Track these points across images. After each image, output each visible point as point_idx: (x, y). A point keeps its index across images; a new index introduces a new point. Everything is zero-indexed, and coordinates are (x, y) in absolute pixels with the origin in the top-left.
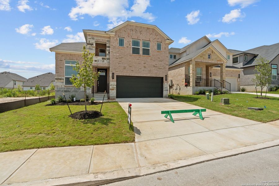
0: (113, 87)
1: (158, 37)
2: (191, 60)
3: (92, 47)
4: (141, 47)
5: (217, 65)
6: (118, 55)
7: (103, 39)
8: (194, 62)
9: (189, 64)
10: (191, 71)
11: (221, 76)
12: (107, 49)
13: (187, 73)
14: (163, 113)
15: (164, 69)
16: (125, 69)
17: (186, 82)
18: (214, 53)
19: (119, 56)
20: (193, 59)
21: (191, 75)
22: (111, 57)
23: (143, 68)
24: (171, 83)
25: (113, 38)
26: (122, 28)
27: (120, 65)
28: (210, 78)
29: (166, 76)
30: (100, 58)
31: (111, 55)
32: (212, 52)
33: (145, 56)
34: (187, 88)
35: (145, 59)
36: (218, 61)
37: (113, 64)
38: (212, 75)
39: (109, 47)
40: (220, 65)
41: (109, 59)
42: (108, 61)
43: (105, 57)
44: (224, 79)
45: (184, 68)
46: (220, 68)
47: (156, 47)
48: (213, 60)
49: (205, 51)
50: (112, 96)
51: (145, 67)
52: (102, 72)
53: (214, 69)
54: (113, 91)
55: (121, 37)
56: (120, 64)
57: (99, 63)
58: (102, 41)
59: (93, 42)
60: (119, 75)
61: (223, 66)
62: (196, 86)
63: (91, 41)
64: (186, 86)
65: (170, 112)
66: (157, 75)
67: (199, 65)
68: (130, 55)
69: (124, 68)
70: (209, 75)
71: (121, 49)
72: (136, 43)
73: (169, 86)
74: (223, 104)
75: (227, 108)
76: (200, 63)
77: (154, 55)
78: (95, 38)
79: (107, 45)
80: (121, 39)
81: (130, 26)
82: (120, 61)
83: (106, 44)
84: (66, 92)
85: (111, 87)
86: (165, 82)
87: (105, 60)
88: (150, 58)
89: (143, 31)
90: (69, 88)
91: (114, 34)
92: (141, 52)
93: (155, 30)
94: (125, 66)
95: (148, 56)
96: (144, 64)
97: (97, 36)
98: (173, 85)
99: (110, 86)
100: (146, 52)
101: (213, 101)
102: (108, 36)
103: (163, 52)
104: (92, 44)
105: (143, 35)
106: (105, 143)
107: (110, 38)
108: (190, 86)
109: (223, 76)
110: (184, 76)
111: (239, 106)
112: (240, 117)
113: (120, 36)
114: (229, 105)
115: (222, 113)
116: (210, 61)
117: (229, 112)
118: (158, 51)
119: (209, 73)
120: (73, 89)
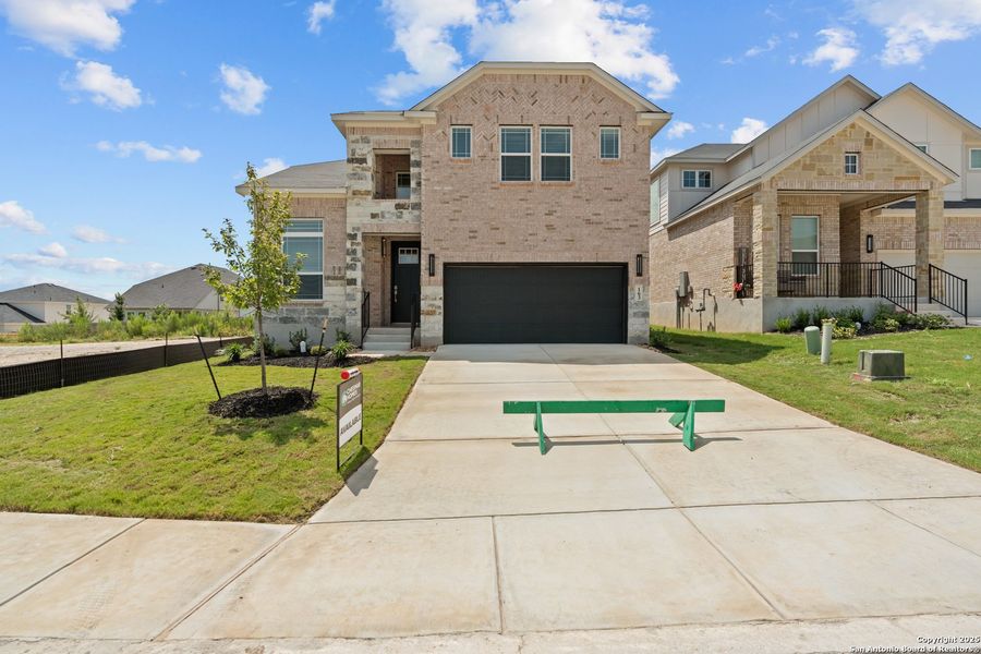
0: (432, 305)
1: (603, 107)
2: (757, 188)
3: (363, 169)
4: (536, 155)
5: (900, 200)
6: (450, 188)
7: (399, 138)
8: (769, 196)
9: (750, 204)
10: (757, 234)
11: (921, 249)
12: (413, 170)
13: (744, 243)
14: (509, 408)
15: (633, 229)
16: (475, 237)
17: (738, 280)
18: (880, 145)
19: (451, 192)
20: (765, 180)
21: (757, 249)
22: (423, 198)
23: (543, 233)
24: (683, 286)
25: (432, 129)
26: (465, 89)
27: (455, 224)
28: (865, 257)
29: (638, 256)
30: (388, 205)
31: (423, 192)
32: (869, 142)
33: (550, 185)
34: (742, 302)
35: (553, 195)
36: (897, 178)
37: (431, 223)
38: (877, 245)
39: (418, 164)
40: (913, 199)
41: (417, 206)
42: (416, 212)
43: (407, 201)
44: (932, 262)
45: (731, 220)
46: (914, 211)
47: (596, 148)
48: (870, 177)
49: (831, 141)
50: (428, 335)
51: (550, 227)
52: (409, 252)
53: (887, 219)
54: (432, 319)
55: (459, 122)
56: (457, 220)
57: (385, 221)
58: (394, 144)
59: (365, 152)
60: (451, 261)
61: (931, 202)
62: (781, 293)
63: (358, 151)
64: (740, 294)
65: (539, 408)
66: (600, 255)
67: (804, 205)
68: (494, 186)
69: (472, 235)
70: (863, 247)
71: (461, 168)
72: (516, 140)
73: (678, 297)
74: (868, 379)
75: (879, 398)
76: (808, 194)
77: (587, 179)
78: (373, 138)
79: (412, 158)
80: (459, 130)
81: (494, 78)
82: (455, 211)
83: (409, 156)
84: (285, 323)
85: (424, 305)
86: (637, 282)
87: (405, 211)
88: (570, 190)
89: (545, 91)
90: (294, 311)
91: (433, 115)
92: (536, 171)
93: (590, 79)
94: (476, 227)
95: (562, 185)
96: (550, 214)
97: (378, 130)
98: (692, 292)
99: (422, 303)
100: (557, 170)
101: (828, 362)
102: (415, 126)
103: (628, 165)
104: (363, 161)
105: (541, 106)
106: (188, 515)
107: (419, 131)
108: (755, 295)
109: (930, 248)
110: (730, 256)
111: (943, 392)
112: (912, 446)
113: (457, 120)
114: (897, 385)
115: (828, 424)
116: (854, 184)
117: (868, 420)
118: (603, 163)
119: (863, 238)
120: (306, 311)
